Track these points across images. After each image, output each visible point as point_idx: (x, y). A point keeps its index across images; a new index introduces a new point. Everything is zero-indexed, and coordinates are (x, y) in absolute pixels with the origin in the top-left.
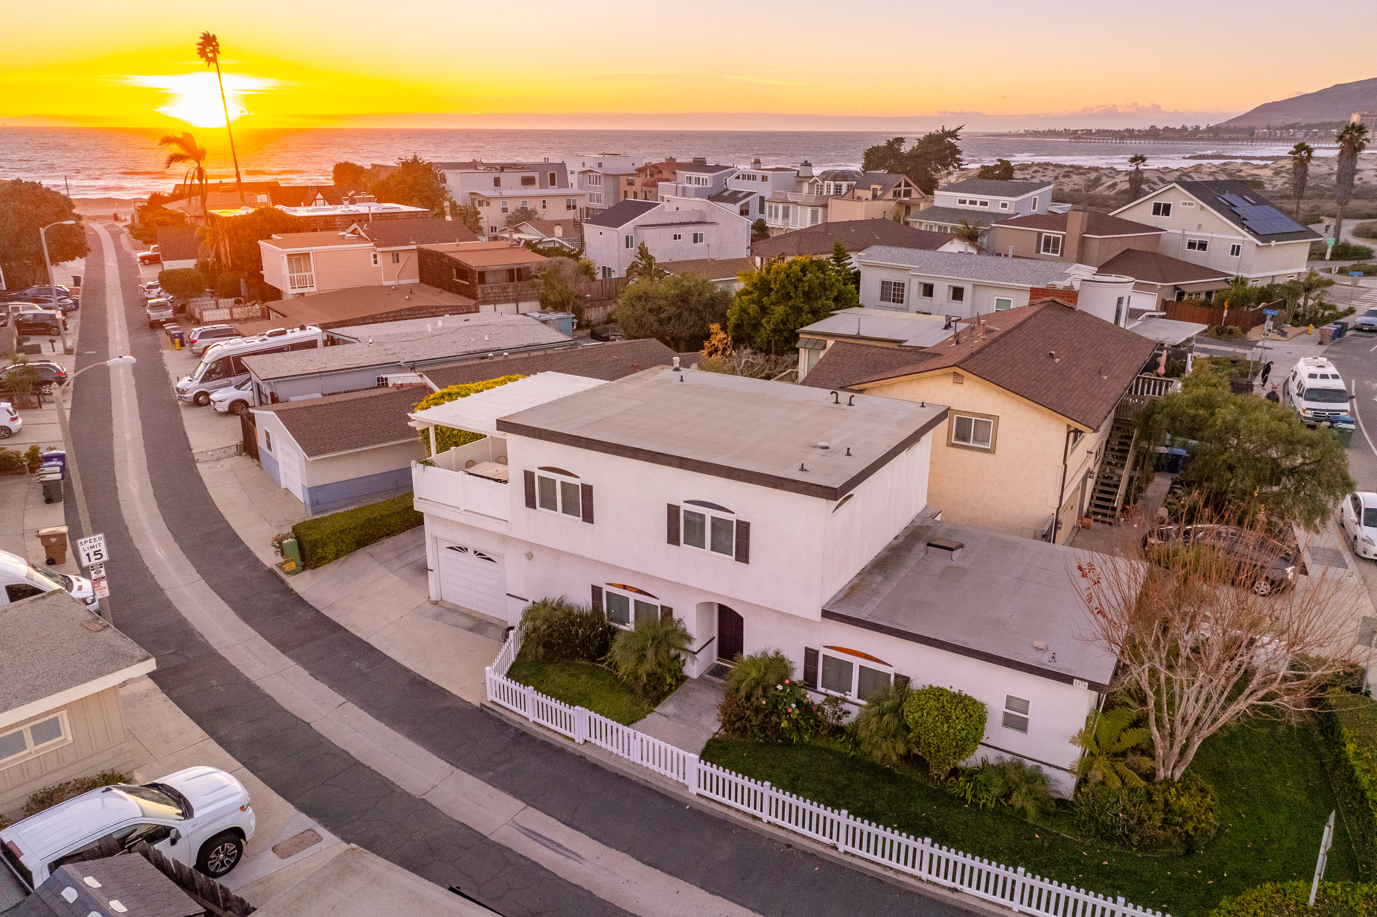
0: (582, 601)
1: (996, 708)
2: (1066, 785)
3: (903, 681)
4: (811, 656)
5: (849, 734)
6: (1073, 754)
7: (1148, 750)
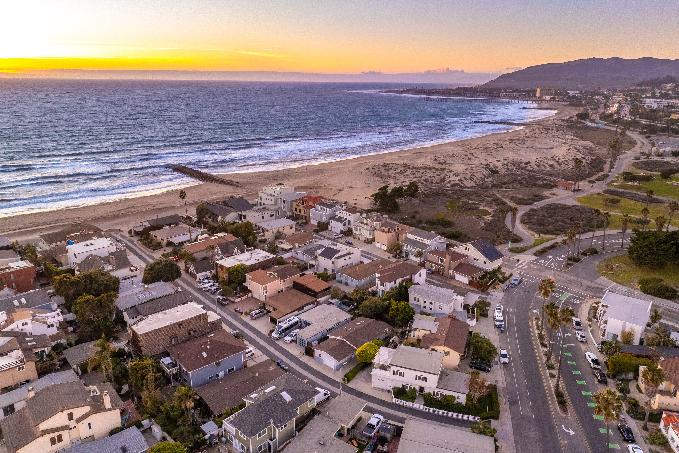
0: (401, 386)
1: (456, 397)
2: (464, 405)
3: (446, 395)
4: (434, 392)
5: (440, 401)
6: (465, 401)
7: (472, 400)
